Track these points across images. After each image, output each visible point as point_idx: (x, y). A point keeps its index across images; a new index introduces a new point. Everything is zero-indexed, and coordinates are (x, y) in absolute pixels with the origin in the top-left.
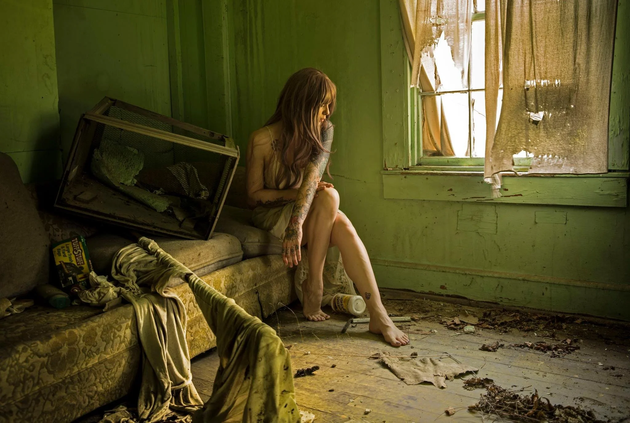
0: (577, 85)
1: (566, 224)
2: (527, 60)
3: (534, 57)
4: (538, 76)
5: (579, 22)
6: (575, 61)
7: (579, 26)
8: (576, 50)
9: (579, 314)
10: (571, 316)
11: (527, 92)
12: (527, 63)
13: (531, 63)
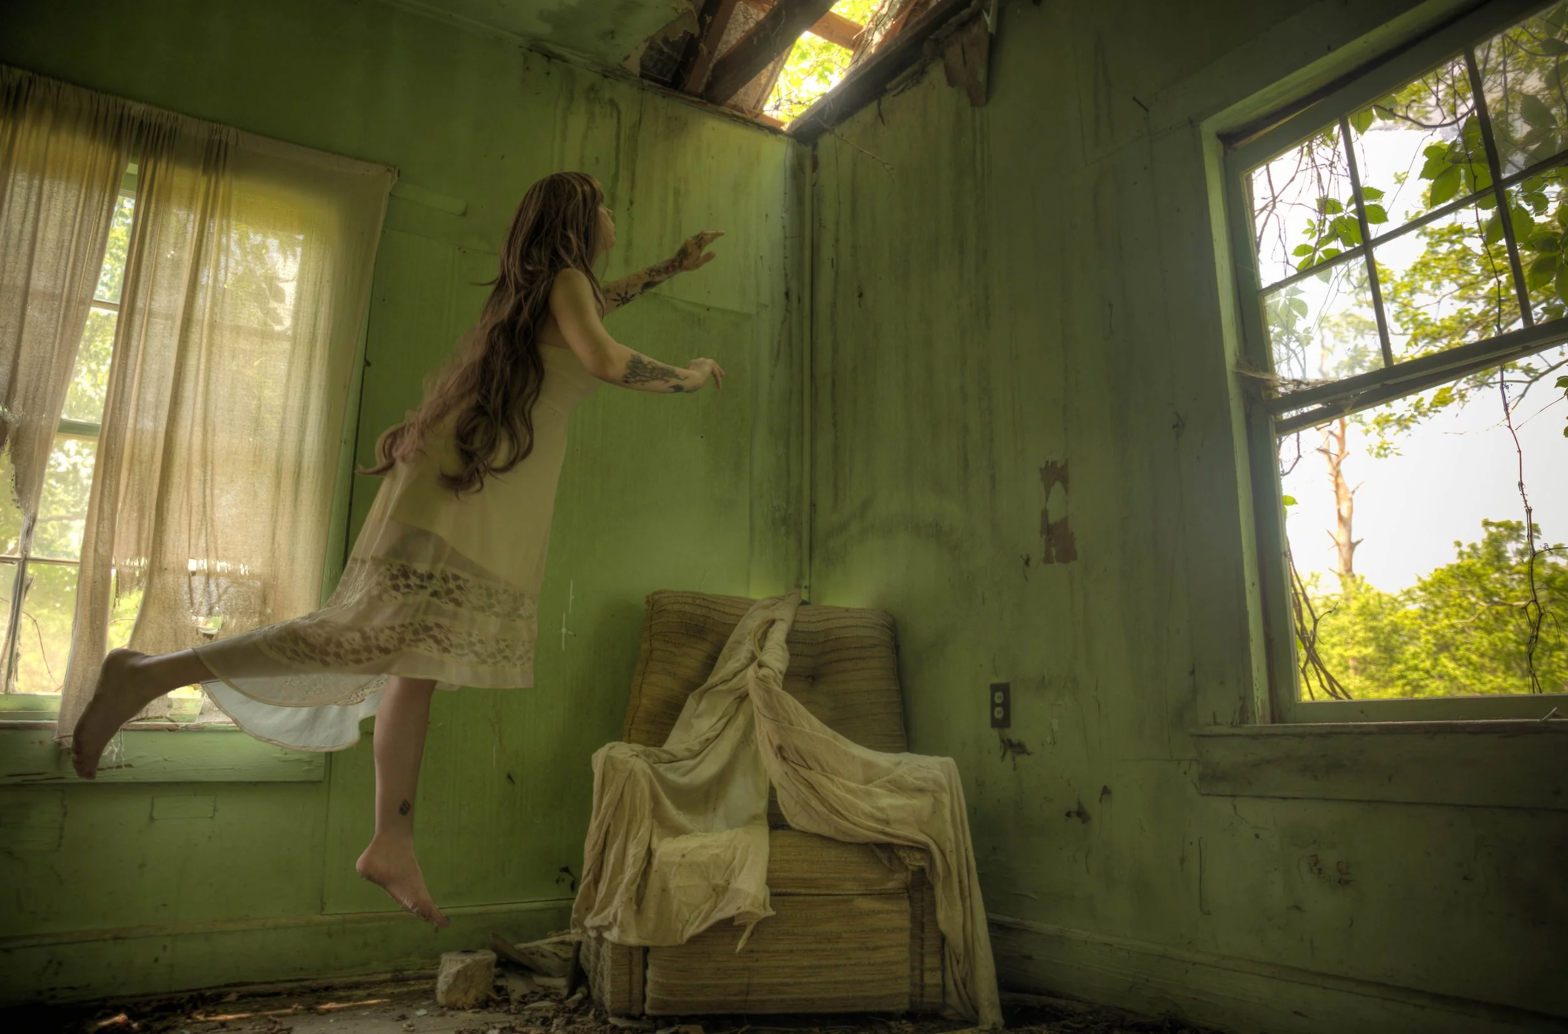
0: (275, 578)
1: (212, 817)
2: (194, 524)
3: (206, 520)
4: (213, 554)
5: (282, 480)
6: (274, 539)
7: (282, 485)
8: (276, 522)
9: (227, 986)
10: (214, 991)
11: (193, 578)
12: (193, 528)
13: (200, 529)
